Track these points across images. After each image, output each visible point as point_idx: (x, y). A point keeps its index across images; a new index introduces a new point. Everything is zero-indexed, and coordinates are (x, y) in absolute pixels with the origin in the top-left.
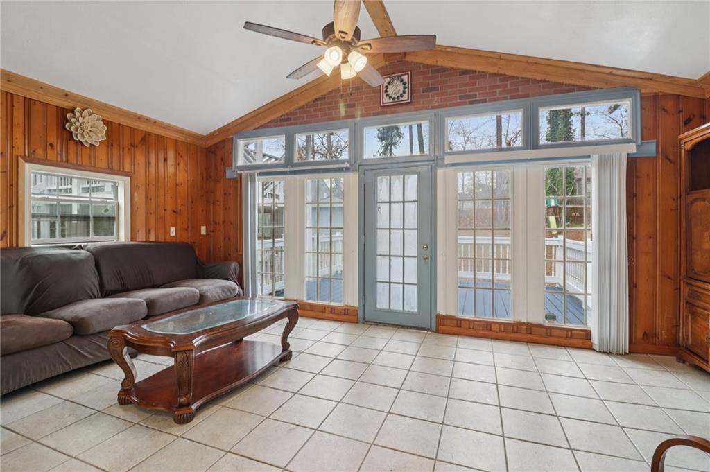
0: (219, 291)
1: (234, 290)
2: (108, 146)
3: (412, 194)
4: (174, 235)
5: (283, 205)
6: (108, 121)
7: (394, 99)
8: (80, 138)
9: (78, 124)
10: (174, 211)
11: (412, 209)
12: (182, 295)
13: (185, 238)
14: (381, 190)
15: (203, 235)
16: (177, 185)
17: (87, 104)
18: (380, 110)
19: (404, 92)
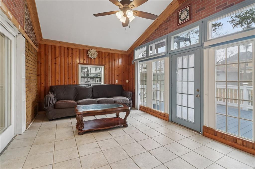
0: (122, 101)
1: (128, 101)
2: (98, 58)
3: (192, 64)
4: (117, 82)
5: (146, 72)
6: (98, 51)
7: (183, 20)
8: (91, 57)
9: (90, 53)
10: (117, 75)
11: (192, 71)
12: (108, 100)
13: (120, 83)
14: (178, 63)
15: (127, 83)
16: (118, 67)
17: (92, 48)
18: (178, 27)
19: (188, 15)
